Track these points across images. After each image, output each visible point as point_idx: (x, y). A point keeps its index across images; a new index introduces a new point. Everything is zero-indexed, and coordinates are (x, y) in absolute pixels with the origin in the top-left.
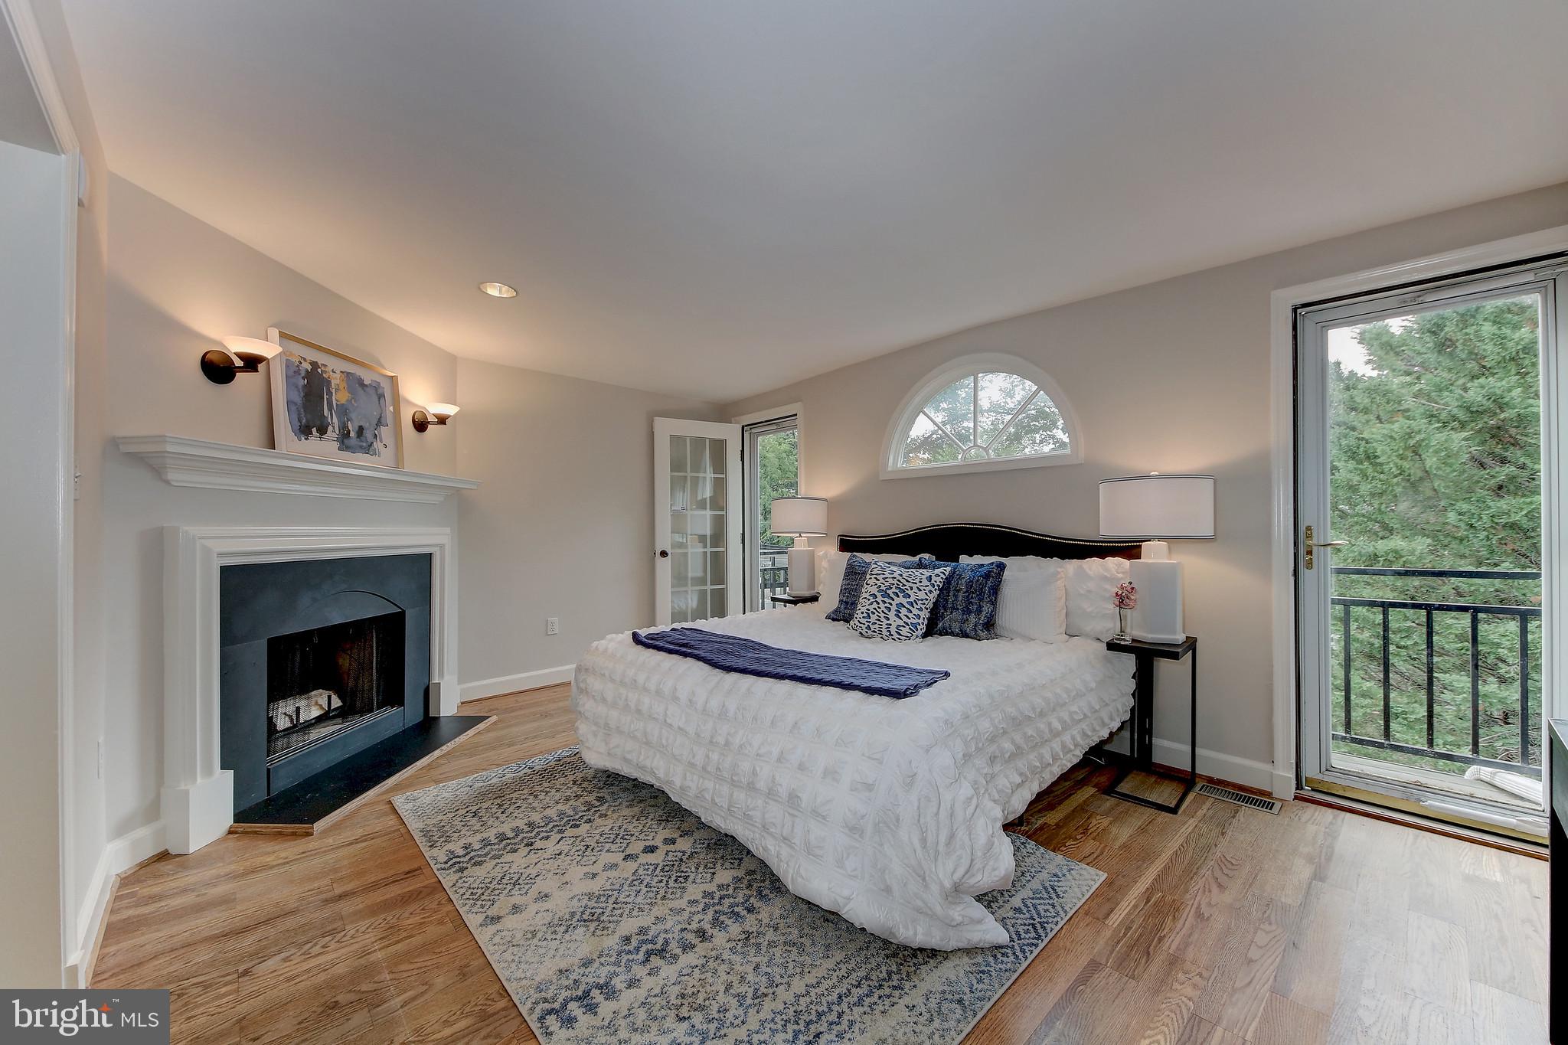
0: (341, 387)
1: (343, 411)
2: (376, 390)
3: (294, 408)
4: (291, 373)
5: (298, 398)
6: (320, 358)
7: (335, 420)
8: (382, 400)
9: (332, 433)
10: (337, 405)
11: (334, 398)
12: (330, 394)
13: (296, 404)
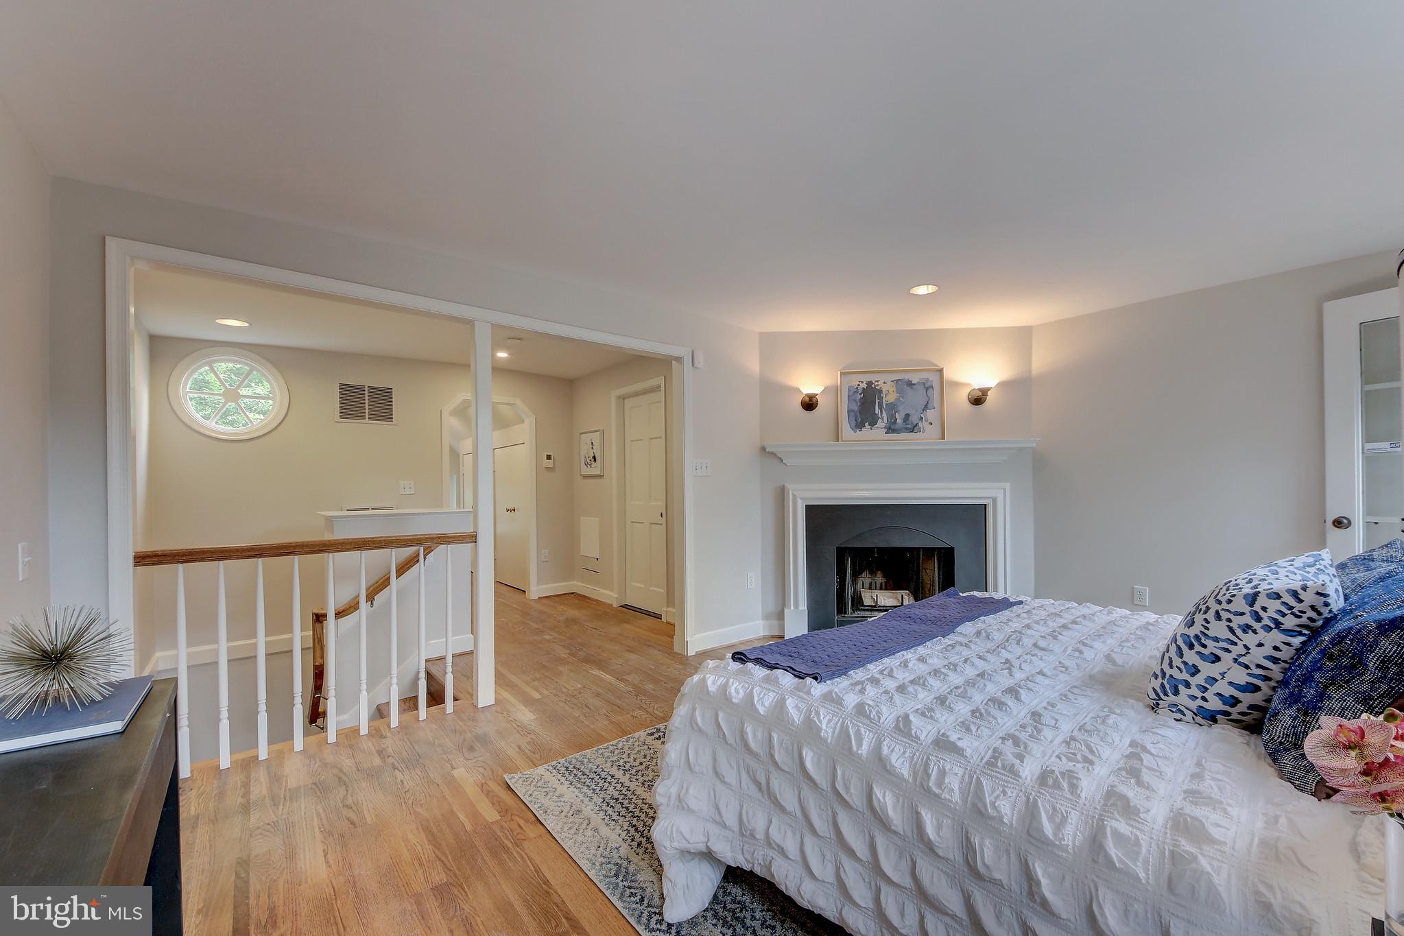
0: (891, 391)
1: (892, 407)
2: (924, 385)
3: (852, 414)
4: (851, 393)
5: (855, 407)
6: (872, 378)
7: (884, 414)
8: (930, 391)
9: (881, 424)
10: (886, 405)
11: (884, 400)
12: (881, 398)
13: (854, 411)
